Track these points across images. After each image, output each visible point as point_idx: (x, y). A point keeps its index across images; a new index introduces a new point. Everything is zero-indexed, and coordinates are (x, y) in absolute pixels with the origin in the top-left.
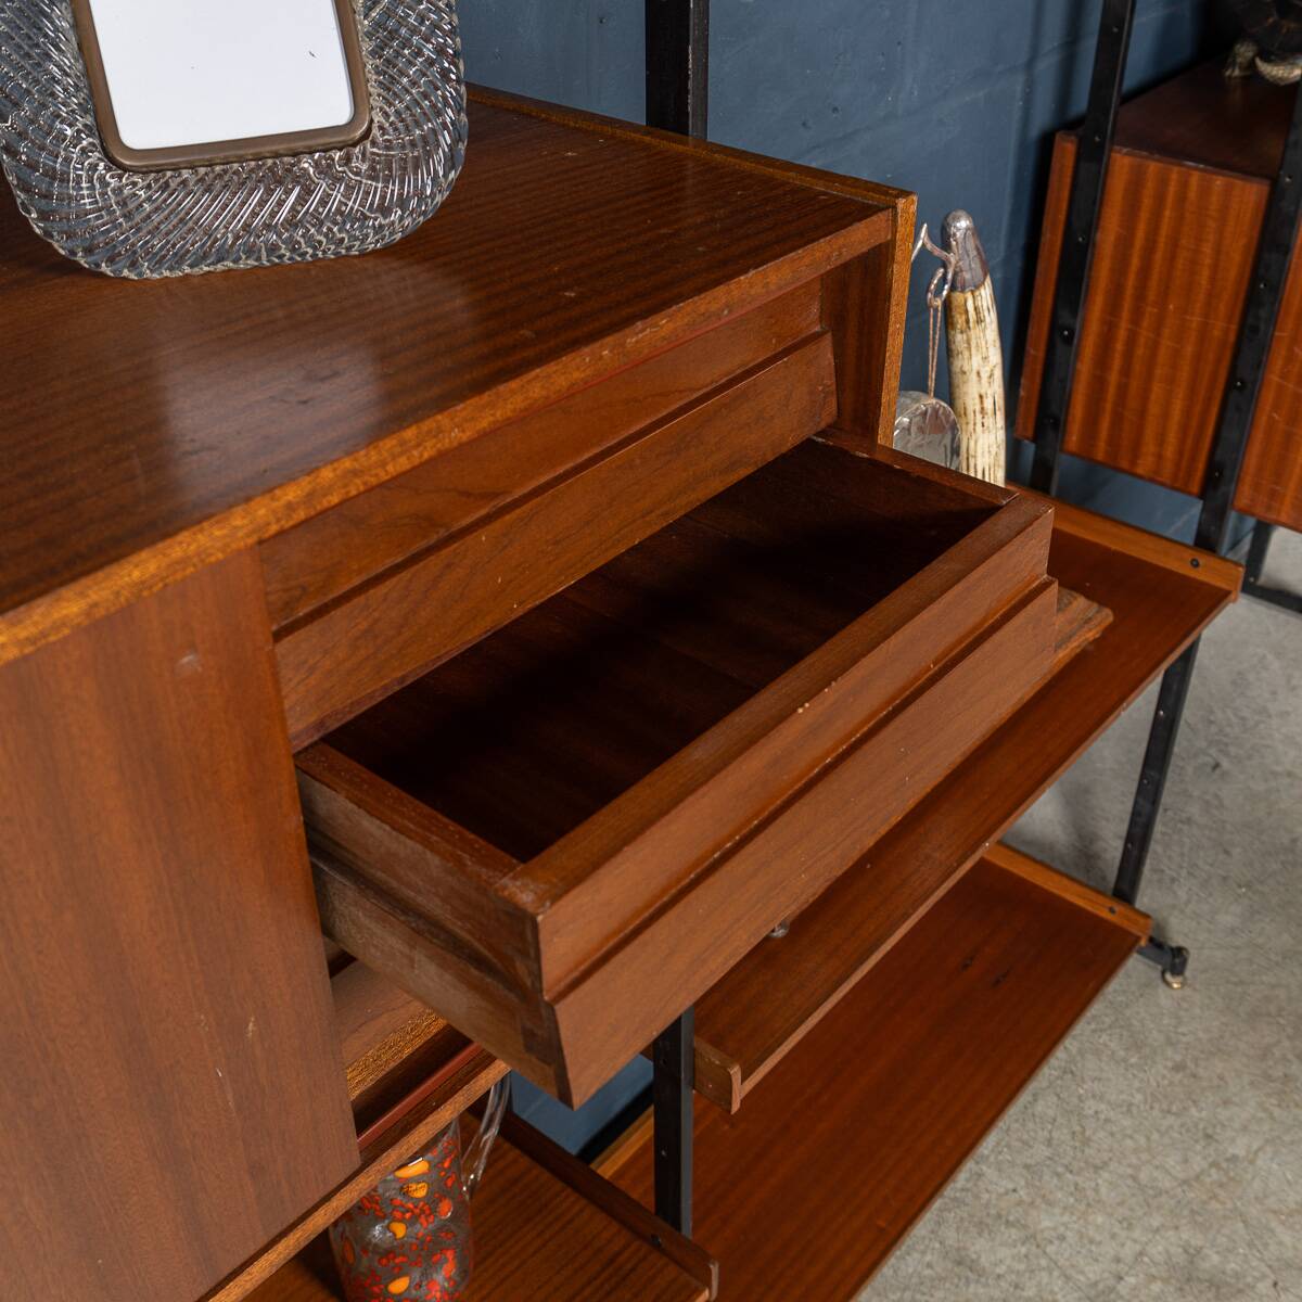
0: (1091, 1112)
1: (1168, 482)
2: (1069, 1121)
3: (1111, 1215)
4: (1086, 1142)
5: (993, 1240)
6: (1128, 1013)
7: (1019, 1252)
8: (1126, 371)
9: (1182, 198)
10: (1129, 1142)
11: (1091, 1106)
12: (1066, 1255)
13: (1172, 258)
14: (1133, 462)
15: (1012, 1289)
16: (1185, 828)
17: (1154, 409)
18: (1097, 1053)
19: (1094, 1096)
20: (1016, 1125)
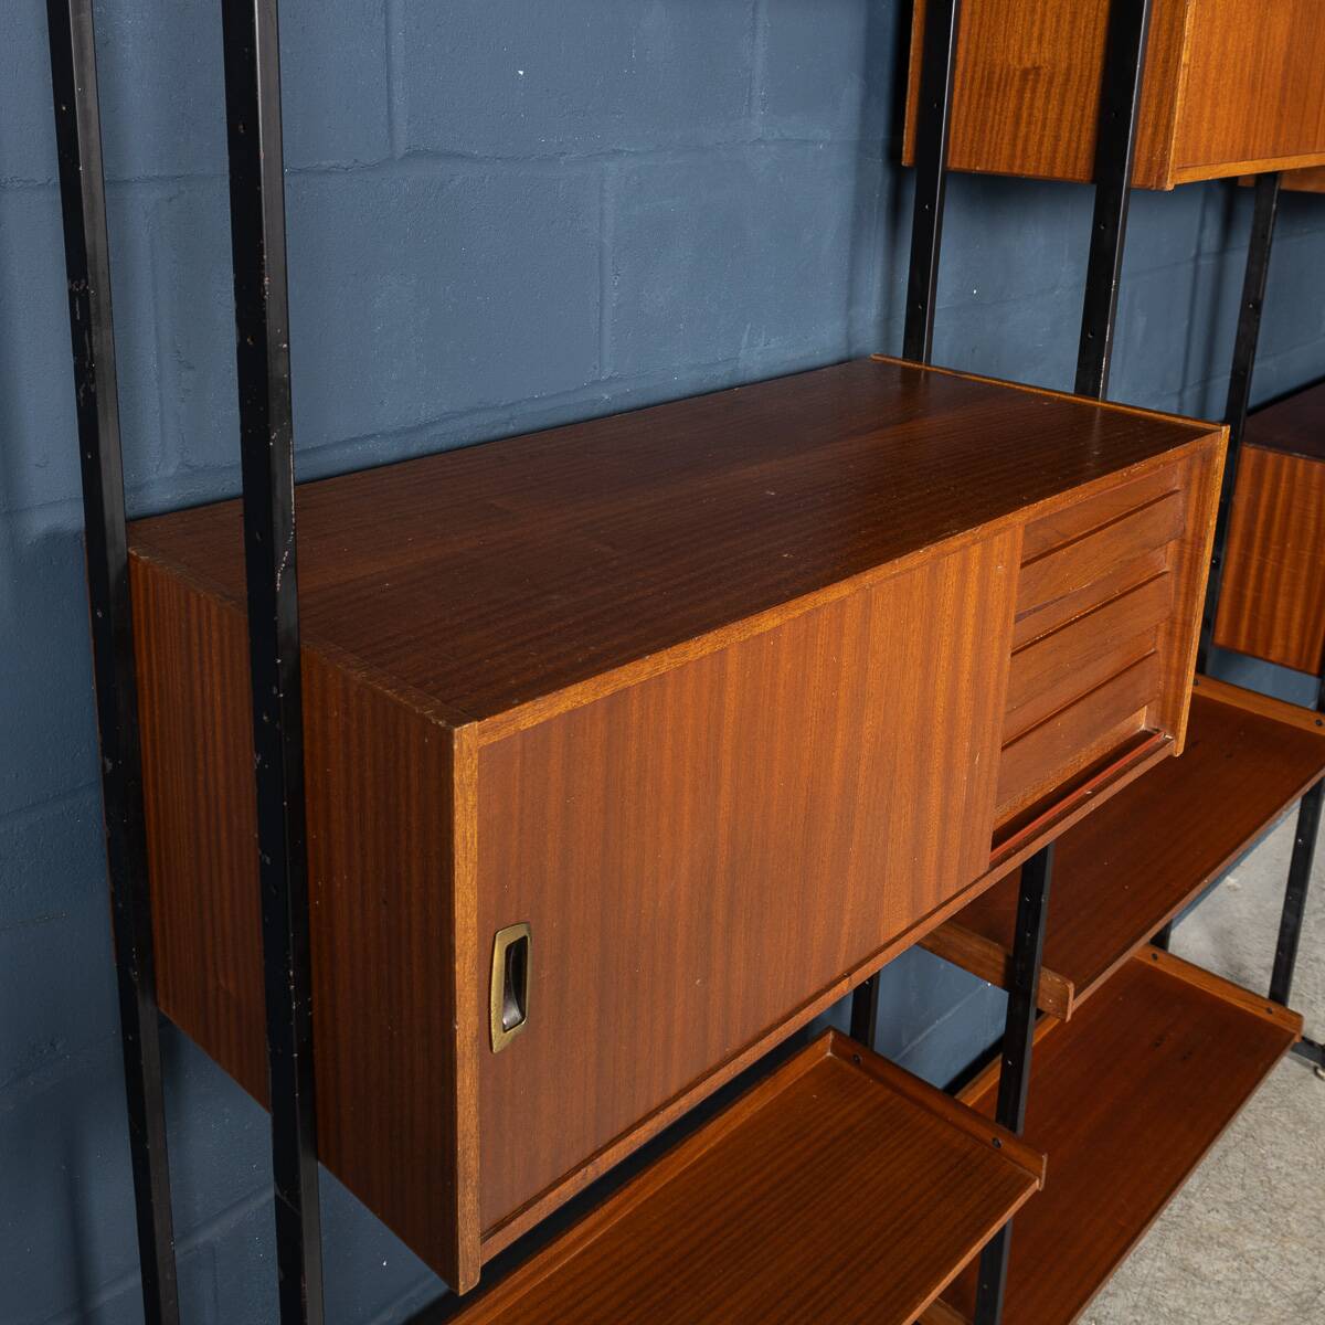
0: (1274, 1167)
1: (1294, 665)
2: (1256, 1172)
3: (1303, 1245)
4: (1274, 1189)
5: (1209, 1255)
6: (1291, 1097)
7: (1232, 1266)
8: (1258, 589)
9: (1292, 476)
10: (1308, 1192)
11: (1273, 1163)
12: (1272, 1271)
13: (1288, 514)
14: (1267, 653)
15: (1231, 1293)
16: (1315, 965)
17: (1280, 614)
18: (1271, 1124)
19: (1274, 1156)
20: (1214, 1172)
